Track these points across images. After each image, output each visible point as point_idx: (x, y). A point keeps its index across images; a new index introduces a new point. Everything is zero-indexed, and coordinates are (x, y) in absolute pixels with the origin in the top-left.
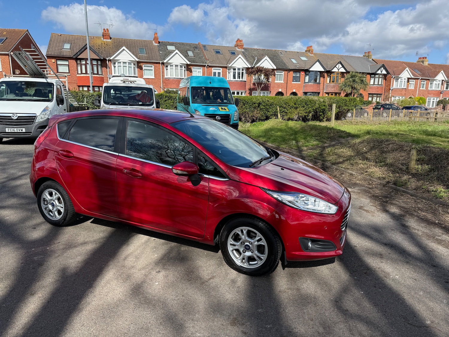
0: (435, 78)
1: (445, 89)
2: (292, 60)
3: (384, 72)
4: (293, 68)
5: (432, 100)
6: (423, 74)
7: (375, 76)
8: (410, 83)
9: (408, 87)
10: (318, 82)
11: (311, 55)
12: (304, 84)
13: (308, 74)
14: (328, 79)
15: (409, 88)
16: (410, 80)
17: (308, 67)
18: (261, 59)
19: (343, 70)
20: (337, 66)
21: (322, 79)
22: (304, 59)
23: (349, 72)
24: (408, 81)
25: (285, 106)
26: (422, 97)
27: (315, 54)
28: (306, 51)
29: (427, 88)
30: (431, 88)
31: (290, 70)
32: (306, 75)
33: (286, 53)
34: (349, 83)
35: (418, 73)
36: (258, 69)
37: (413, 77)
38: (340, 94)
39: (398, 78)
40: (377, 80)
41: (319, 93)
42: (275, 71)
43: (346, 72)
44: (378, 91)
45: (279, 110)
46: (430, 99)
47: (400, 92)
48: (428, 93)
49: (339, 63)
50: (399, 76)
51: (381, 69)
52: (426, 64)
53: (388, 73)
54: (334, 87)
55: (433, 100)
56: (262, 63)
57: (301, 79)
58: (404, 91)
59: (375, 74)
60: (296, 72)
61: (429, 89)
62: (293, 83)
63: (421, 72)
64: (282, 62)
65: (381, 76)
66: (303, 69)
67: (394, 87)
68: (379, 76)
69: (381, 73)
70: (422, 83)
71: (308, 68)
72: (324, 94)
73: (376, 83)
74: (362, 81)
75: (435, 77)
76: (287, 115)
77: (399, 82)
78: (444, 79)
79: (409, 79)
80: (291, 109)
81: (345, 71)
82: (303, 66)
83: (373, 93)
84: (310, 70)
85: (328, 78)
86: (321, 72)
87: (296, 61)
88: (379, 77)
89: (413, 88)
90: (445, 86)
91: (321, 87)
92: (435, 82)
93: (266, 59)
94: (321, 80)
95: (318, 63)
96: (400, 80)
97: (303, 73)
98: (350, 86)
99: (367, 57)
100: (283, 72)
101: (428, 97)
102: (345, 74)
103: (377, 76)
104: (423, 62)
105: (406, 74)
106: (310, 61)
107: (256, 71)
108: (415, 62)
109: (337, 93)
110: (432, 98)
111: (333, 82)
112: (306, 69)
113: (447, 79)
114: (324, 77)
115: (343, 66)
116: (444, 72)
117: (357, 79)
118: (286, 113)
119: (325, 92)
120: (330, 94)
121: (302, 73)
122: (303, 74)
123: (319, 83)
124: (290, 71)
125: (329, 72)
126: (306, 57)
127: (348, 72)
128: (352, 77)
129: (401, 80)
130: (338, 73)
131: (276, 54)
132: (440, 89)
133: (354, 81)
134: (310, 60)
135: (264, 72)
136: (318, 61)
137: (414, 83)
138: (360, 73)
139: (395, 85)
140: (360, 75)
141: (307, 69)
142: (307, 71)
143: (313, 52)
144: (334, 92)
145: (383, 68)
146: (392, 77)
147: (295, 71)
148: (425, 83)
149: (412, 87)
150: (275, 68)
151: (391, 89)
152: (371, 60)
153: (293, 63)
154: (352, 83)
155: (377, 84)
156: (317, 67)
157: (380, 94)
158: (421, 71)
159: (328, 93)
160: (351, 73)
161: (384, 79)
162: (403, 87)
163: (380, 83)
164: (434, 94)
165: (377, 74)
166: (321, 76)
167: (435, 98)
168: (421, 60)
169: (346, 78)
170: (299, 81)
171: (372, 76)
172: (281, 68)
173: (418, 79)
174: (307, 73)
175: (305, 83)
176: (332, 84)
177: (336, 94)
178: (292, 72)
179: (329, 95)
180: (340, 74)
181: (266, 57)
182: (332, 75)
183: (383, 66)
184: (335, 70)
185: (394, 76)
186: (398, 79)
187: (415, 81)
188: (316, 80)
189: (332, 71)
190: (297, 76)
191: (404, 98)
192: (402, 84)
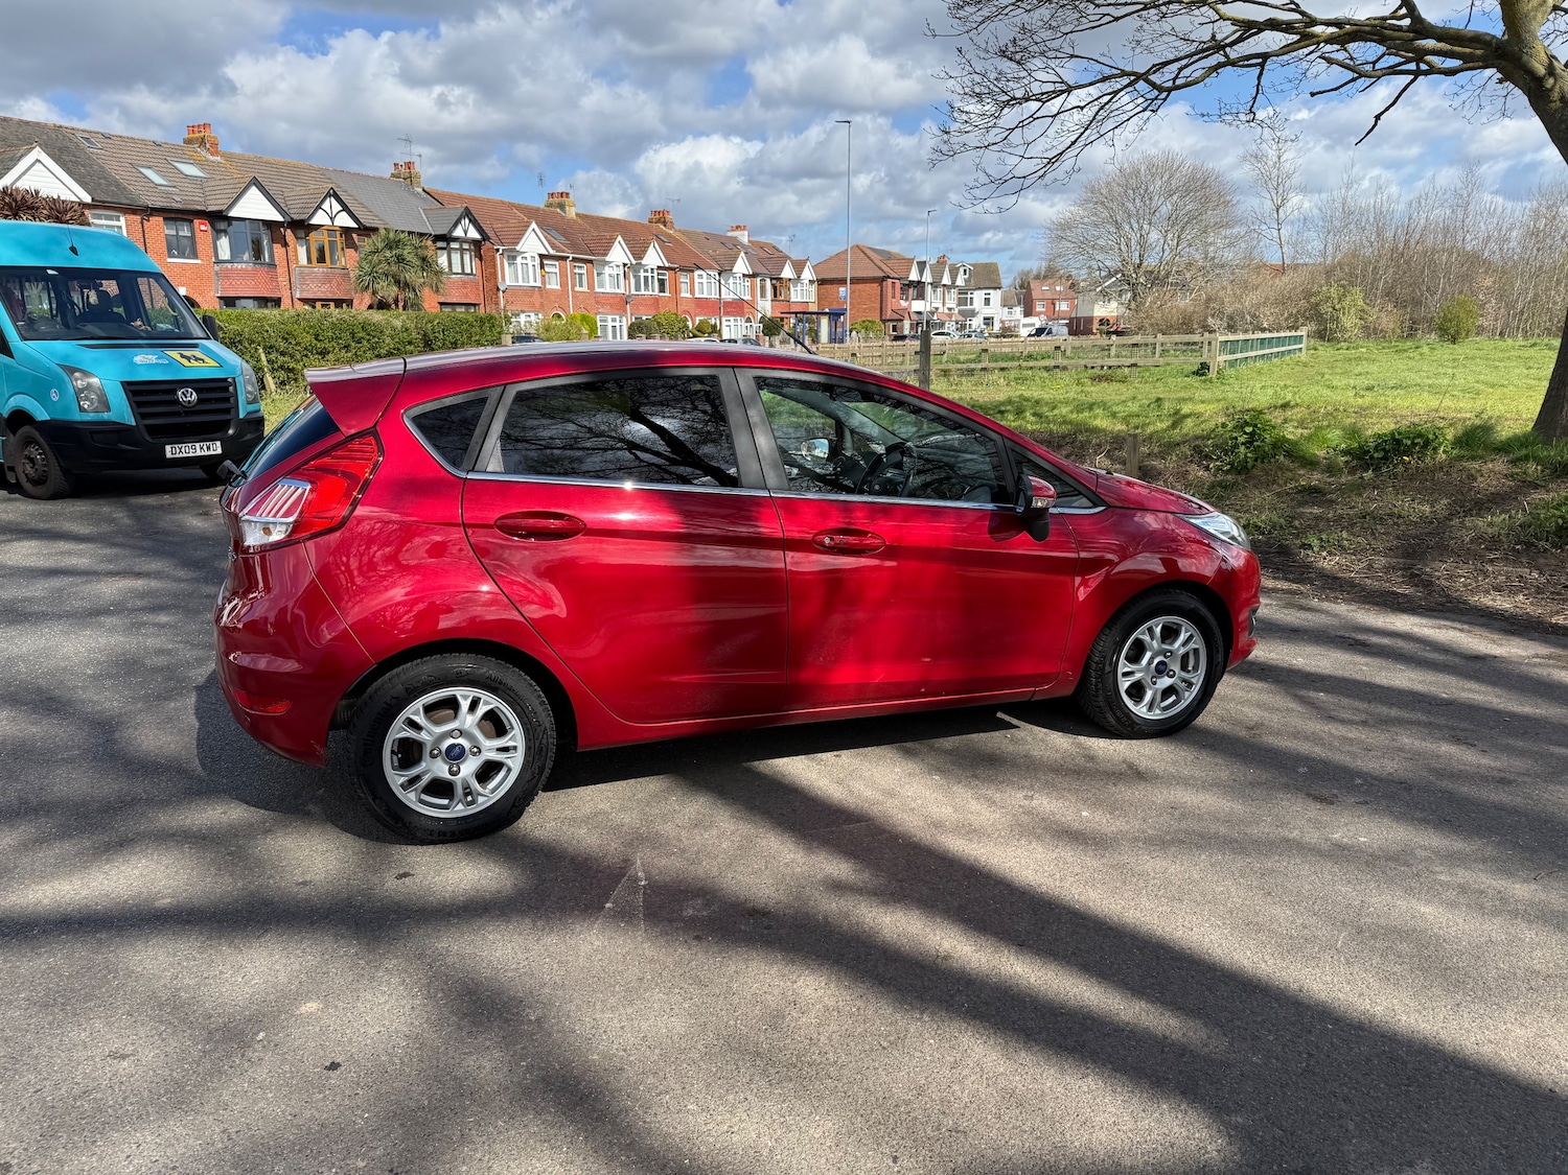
0: (607, 259)
1: (633, 292)
2: (142, 170)
3: (473, 234)
4: (159, 203)
5: (610, 324)
6: (574, 247)
7: (448, 244)
8: (547, 269)
9: (544, 282)
10: (267, 260)
11: (211, 158)
12: (216, 268)
13: (225, 231)
14: (302, 252)
15: (548, 287)
16: (545, 262)
17: (220, 202)
18: (16, 160)
19: (345, 220)
20: (326, 206)
21: (278, 249)
22: (190, 170)
23: (375, 230)
24: (542, 266)
25: (282, 345)
26: (585, 312)
27: (228, 157)
28: (188, 142)
29: (591, 286)
30: (602, 285)
31: (149, 212)
32: (218, 232)
33: (110, 141)
34: (384, 267)
35: (560, 241)
36: (19, 198)
37: (552, 252)
38: (350, 303)
39: (514, 254)
40: (456, 257)
41: (277, 302)
42: (87, 212)
43: (359, 228)
44: (466, 296)
45: (265, 363)
46: (605, 321)
47: (527, 299)
48: (597, 303)
49: (328, 195)
50: (518, 248)
51: (463, 222)
52: (571, 212)
53: (485, 237)
54: (327, 279)
55: (614, 324)
56: (24, 173)
57: (200, 247)
58: (537, 294)
59: (446, 238)
60: (175, 219)
61: (597, 290)
62: (169, 260)
63: (567, 238)
64: (105, 178)
65: (466, 246)
66: (199, 208)
67: (508, 283)
68: (461, 246)
69: (464, 235)
70: (577, 271)
71: (224, 208)
72: (299, 306)
73: (457, 268)
74: (424, 259)
75: (606, 255)
76: (296, 380)
77: (519, 267)
78: (627, 262)
79: (541, 256)
80: (306, 356)
81: (356, 226)
82: (197, 198)
83: (454, 301)
84: (232, 214)
85: (299, 248)
86: (269, 224)
87: (163, 177)
88: (462, 251)
89: (558, 287)
90: (633, 281)
91: (283, 280)
92: (607, 270)
93: (38, 161)
94: (276, 255)
95: (254, 190)
96: (519, 260)
97: (202, 226)
98: (390, 278)
99: (405, 179)
100: (122, 219)
101: (599, 313)
102: (354, 236)
103: (454, 245)
104: (562, 206)
105: (533, 243)
106: (222, 182)
107: (11, 208)
108: (542, 206)
109: (343, 301)
110: (610, 318)
111: (321, 259)
112: (211, 209)
113: (634, 262)
114: (285, 245)
115: (345, 208)
116: (625, 241)
117: (407, 252)
118: (291, 370)
119: (298, 296)
120: (318, 304)
121: (200, 224)
122: (203, 228)
123: (272, 265)
124: (151, 215)
125: (302, 227)
126: (200, 164)
127: (366, 231)
128: (390, 246)
129: (524, 262)
130: (331, 231)
131: (72, 146)
132: (623, 292)
133: (400, 259)
134: (219, 177)
135: (45, 212)
136: (255, 182)
137: (557, 270)
138: (409, 233)
139: (512, 276)
140: (415, 241)
141: (221, 212)
142: (218, 219)
143: (220, 148)
144: (330, 296)
145: (467, 221)
146: (498, 250)
147: (173, 216)
148: (585, 272)
149: (554, 285)
150: (87, 199)
151: (502, 288)
152: (420, 190)
153: (152, 185)
154: (394, 268)
155: (460, 271)
156: (254, 206)
157: (474, 305)
158: (565, 234)
159: (311, 302)
160: (382, 232)
161: (476, 256)
162: (532, 284)
163: (468, 271)
164: (611, 305)
165: (456, 239)
166: (273, 241)
167: (617, 317)
168: (557, 200)
169: (368, 249)
170: (196, 257)
171: (440, 244)
172: (109, 200)
173: (565, 258)
174: (222, 225)
175: (218, 262)
176: (319, 269)
177: (339, 303)
178: (157, 218)
179: (314, 307)
180: (338, 233)
181: (37, 153)
182: (313, 235)
183: (467, 213)
184: (320, 219)
185: (501, 248)
186: (514, 258)
187: (557, 263)
188: (257, 253)
189: (311, 222)
190: (181, 233)
191: (540, 316)
192: (527, 271)
